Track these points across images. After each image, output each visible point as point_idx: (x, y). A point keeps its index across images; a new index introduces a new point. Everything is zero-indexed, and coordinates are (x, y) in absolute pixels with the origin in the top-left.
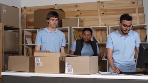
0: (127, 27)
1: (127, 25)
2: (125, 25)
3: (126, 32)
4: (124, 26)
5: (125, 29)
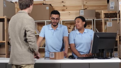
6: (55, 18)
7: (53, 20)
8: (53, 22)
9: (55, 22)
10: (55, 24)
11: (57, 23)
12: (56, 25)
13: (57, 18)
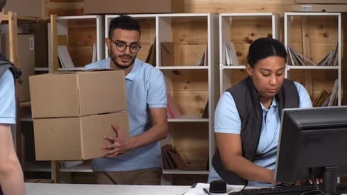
0: (126, 48)
1: (124, 43)
2: (120, 43)
3: (124, 62)
4: (117, 44)
5: (122, 54)
6: (129, 41)
7: (122, 49)
8: (120, 56)
9: (125, 55)
10: (124, 60)
11: (131, 58)
12: (127, 64)
13: (132, 44)
